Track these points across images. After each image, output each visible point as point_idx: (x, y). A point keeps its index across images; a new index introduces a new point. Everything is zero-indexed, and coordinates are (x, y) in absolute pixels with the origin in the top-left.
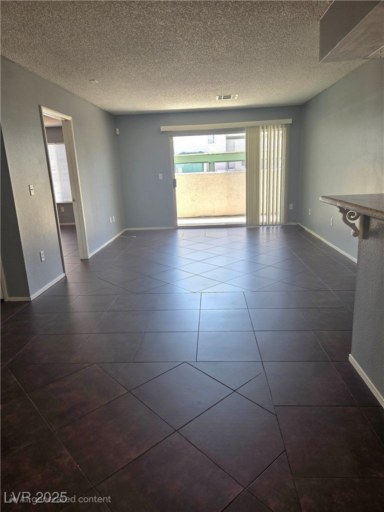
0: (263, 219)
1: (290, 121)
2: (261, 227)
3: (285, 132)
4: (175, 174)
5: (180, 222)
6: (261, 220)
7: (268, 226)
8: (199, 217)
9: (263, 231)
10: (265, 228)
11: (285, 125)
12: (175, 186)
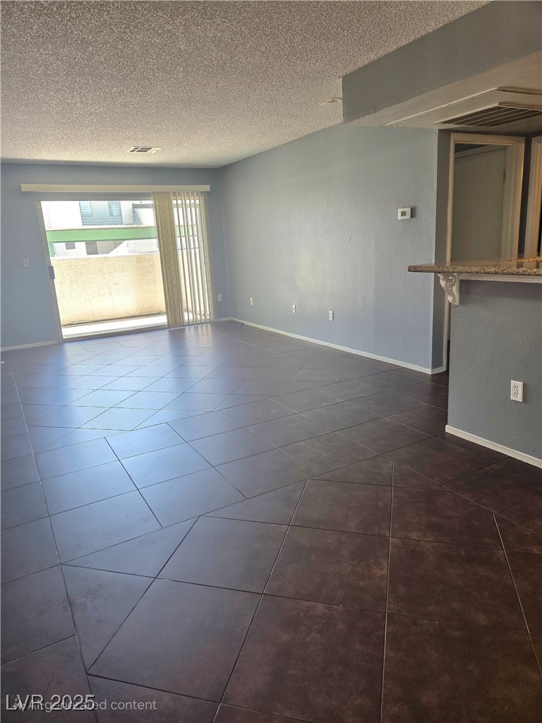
0: (187, 317)
1: (207, 188)
2: (187, 328)
3: (202, 202)
4: (51, 258)
5: (67, 332)
6: (186, 318)
7: (196, 324)
8: (69, 325)
9: (190, 333)
10: (192, 327)
11: (202, 192)
12: (53, 277)
